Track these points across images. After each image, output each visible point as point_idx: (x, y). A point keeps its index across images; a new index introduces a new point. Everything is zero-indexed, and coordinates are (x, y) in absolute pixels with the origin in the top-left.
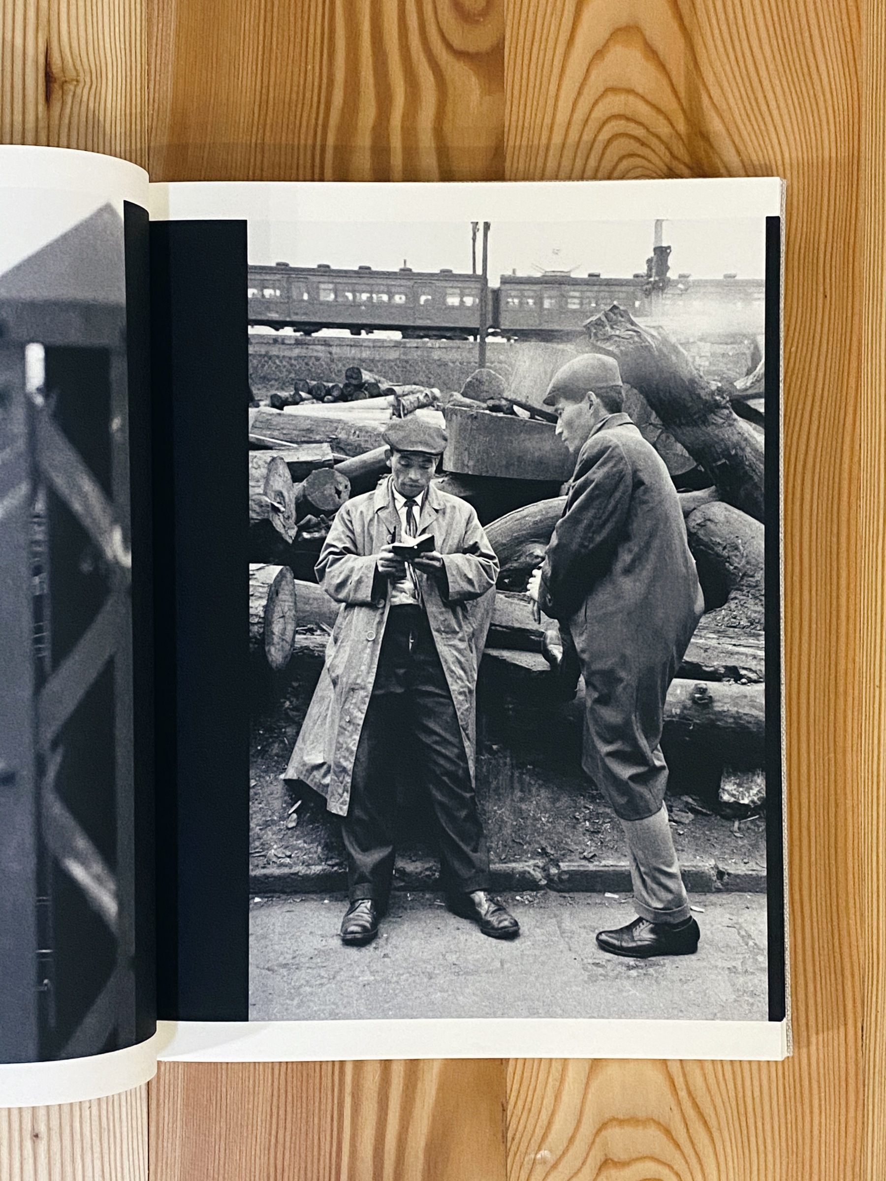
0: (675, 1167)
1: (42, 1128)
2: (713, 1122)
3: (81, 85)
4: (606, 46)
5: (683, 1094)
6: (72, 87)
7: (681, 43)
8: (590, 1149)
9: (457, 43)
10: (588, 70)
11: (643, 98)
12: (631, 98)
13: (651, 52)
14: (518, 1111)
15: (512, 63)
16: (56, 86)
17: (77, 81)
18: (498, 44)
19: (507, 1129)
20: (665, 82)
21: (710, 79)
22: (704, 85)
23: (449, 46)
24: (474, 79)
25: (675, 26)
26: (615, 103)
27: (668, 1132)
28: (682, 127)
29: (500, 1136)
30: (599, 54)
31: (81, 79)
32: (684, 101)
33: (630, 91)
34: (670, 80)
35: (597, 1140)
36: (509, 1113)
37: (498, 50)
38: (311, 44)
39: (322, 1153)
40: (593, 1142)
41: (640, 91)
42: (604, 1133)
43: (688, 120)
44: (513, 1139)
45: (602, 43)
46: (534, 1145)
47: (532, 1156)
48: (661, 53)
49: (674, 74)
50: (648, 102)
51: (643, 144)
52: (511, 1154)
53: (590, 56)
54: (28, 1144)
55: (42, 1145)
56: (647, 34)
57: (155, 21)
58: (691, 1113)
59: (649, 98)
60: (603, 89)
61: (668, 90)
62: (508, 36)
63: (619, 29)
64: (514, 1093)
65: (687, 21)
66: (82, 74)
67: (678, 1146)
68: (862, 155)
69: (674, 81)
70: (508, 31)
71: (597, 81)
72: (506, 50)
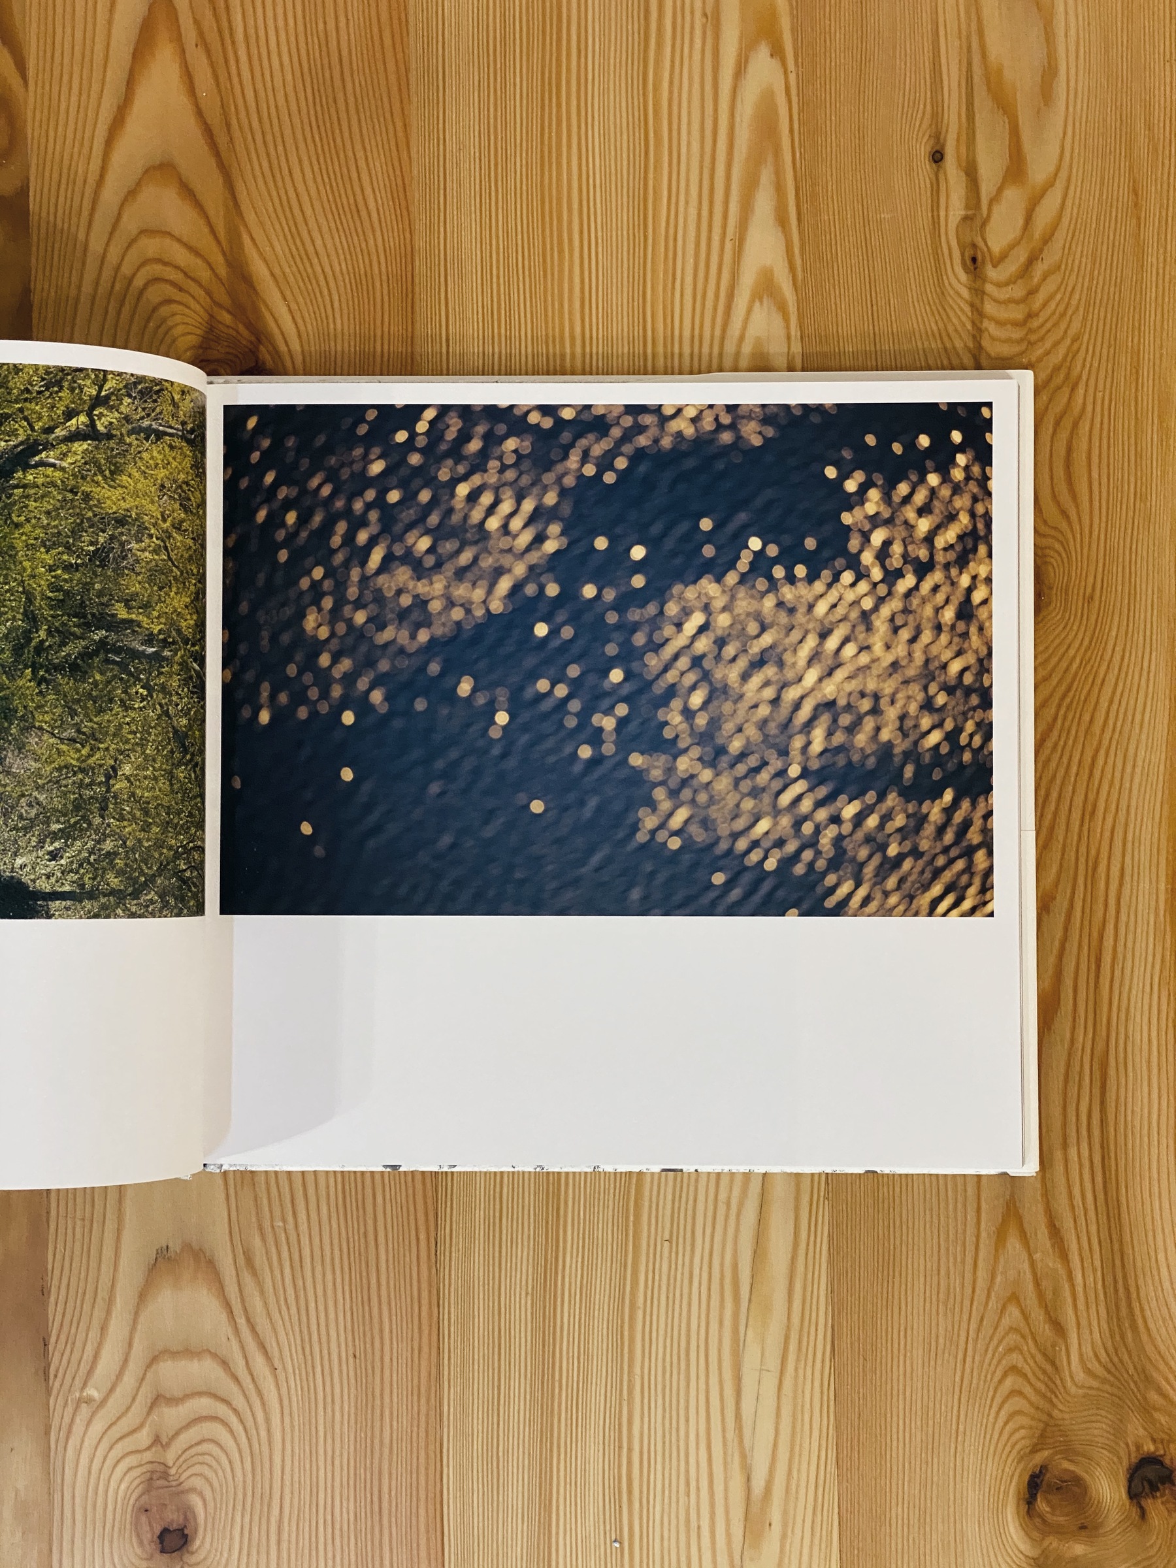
0: (234, 1403)
2: (274, 1351)
4: (139, 184)
5: (241, 1321)
7: (218, 180)
8: (141, 1384)
10: (120, 213)
12: (168, 241)
13: (188, 192)
14: (61, 1346)
15: (37, 205)
18: (22, 188)
19: (49, 1365)
20: (202, 222)
21: (251, 217)
22: (246, 226)
25: (213, 162)
26: (151, 246)
27: (225, 1364)
28: (222, 271)
29: (41, 1373)
30: (131, 194)
32: (224, 243)
33: (166, 233)
34: (208, 221)
35: (149, 1375)
36: (51, 1348)
37: (24, 191)
40: (143, 1379)
41: (177, 233)
42: (154, 1367)
43: (229, 264)
44: (56, 1376)
45: (133, 184)
46: (78, 1383)
47: (78, 1395)
48: (197, 192)
49: (211, 213)
50: (185, 245)
51: (181, 289)
52: (55, 1392)
53: (122, 196)
56: (182, 170)
58: (252, 1343)
59: (185, 239)
60: (135, 232)
61: (206, 230)
62: (32, 179)
63: (154, 168)
64: (57, 1324)
67: (236, 1381)
68: (417, 296)
69: (213, 220)
70: (33, 171)
71: (130, 224)
72: (31, 194)
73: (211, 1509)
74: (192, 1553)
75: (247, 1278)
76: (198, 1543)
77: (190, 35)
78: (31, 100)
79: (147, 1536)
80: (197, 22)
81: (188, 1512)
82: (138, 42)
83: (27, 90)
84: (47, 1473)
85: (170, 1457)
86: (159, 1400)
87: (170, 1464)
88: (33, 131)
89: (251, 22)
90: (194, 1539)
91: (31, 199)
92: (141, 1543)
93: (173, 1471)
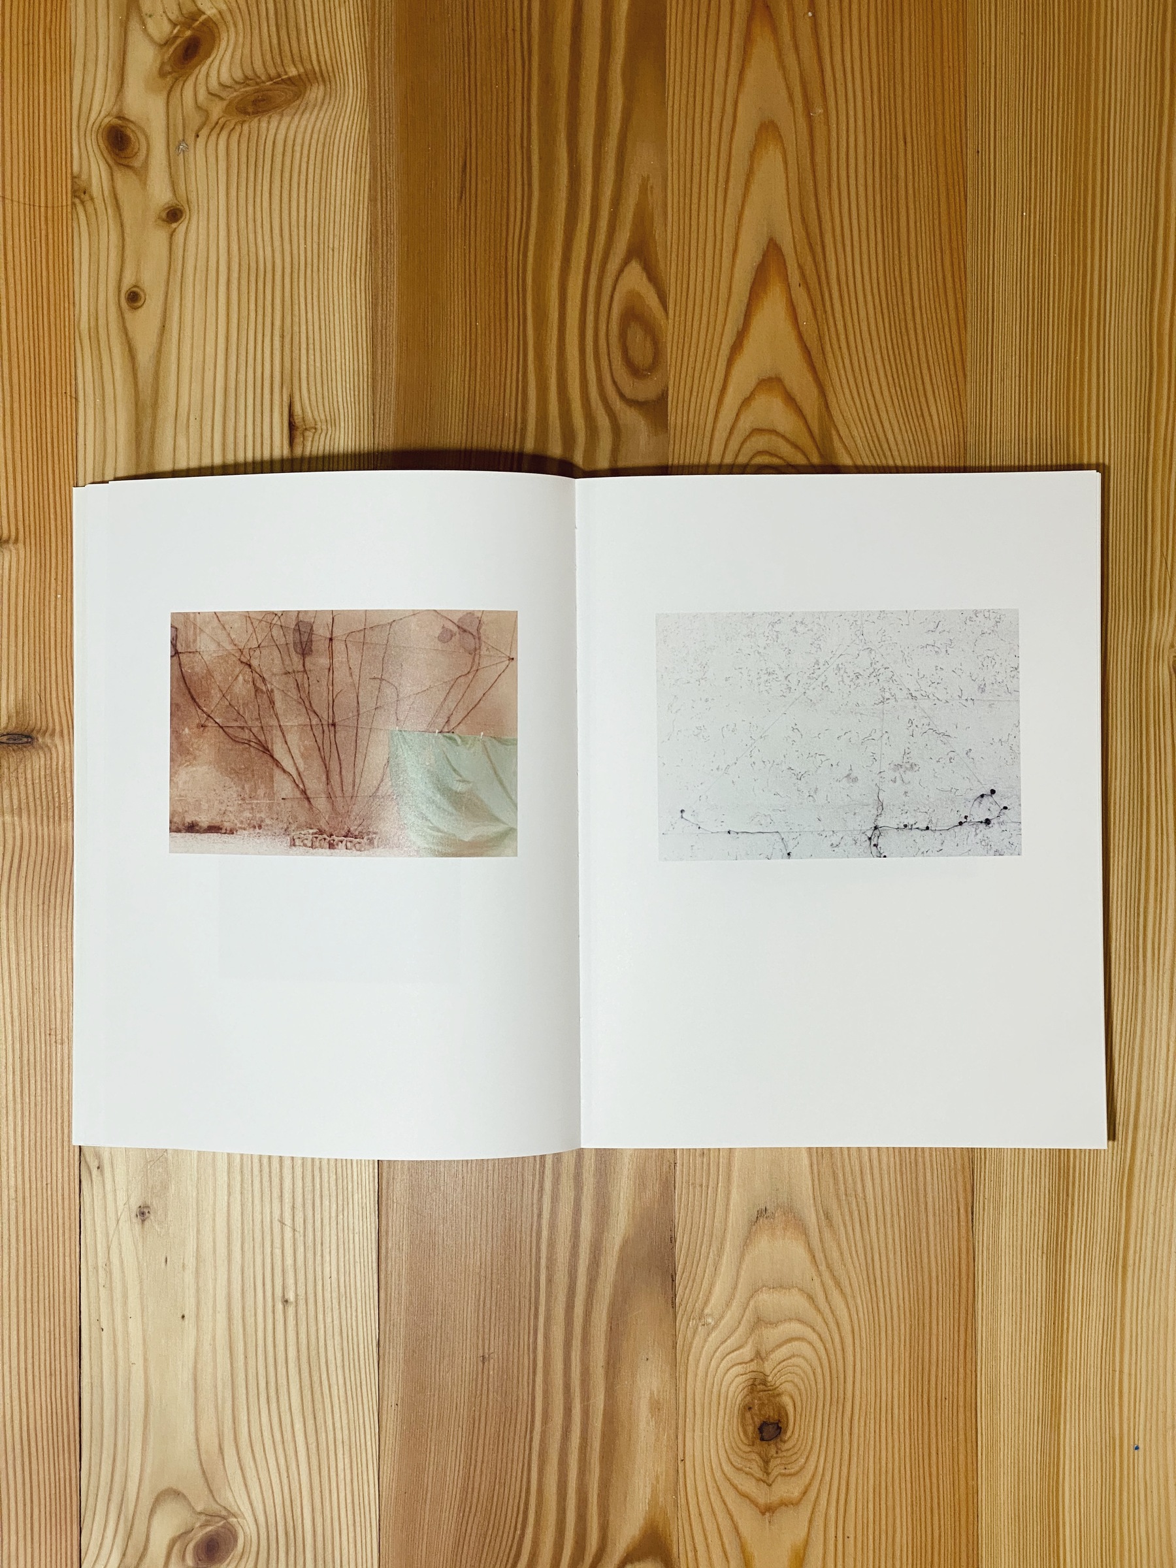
0: (817, 1327)
1: (291, 1296)
2: (848, 1290)
3: (319, 431)
4: (752, 394)
5: (823, 1268)
6: (311, 434)
7: (815, 391)
8: (745, 1309)
9: (628, 392)
10: (737, 415)
11: (783, 437)
12: (774, 437)
13: (790, 399)
14: (685, 1279)
15: (674, 410)
16: (298, 433)
17: (316, 429)
18: (663, 394)
19: (676, 1295)
20: (801, 424)
21: (839, 421)
22: (835, 426)
23: (622, 396)
24: (643, 422)
25: (809, 377)
26: (760, 442)
27: (811, 1298)
29: (669, 1299)
30: (746, 402)
31: (318, 427)
32: (818, 438)
33: (773, 432)
34: (806, 422)
35: (752, 1303)
36: (677, 1281)
37: (663, 398)
38: (508, 396)
39: (522, 1316)
40: (746, 1306)
41: (780, 429)
42: (755, 1297)
43: (821, 455)
44: (681, 1302)
45: (748, 394)
46: (697, 1311)
48: (798, 399)
49: (809, 418)
50: (787, 440)
52: (680, 1315)
53: (740, 402)
54: (279, 1306)
55: (291, 1310)
56: (786, 382)
57: (379, 378)
58: (830, 1283)
59: (788, 435)
60: (750, 431)
61: (804, 430)
62: (670, 387)
63: (764, 381)
64: (681, 1264)
65: (820, 375)
66: (319, 423)
67: (819, 1310)
69: (810, 423)
70: (671, 383)
71: (745, 424)
72: (670, 398)
73: (799, 1410)
74: (785, 1442)
75: (827, 1235)
76: (789, 1434)
77: (795, 277)
78: (670, 327)
79: (750, 1429)
80: (800, 267)
81: (781, 1410)
82: (754, 283)
83: (667, 318)
84: (674, 1378)
85: (768, 1367)
86: (759, 1322)
87: (768, 1373)
88: (671, 352)
89: (842, 267)
90: (786, 1432)
91: (669, 403)
92: (745, 1432)
93: (770, 1379)
